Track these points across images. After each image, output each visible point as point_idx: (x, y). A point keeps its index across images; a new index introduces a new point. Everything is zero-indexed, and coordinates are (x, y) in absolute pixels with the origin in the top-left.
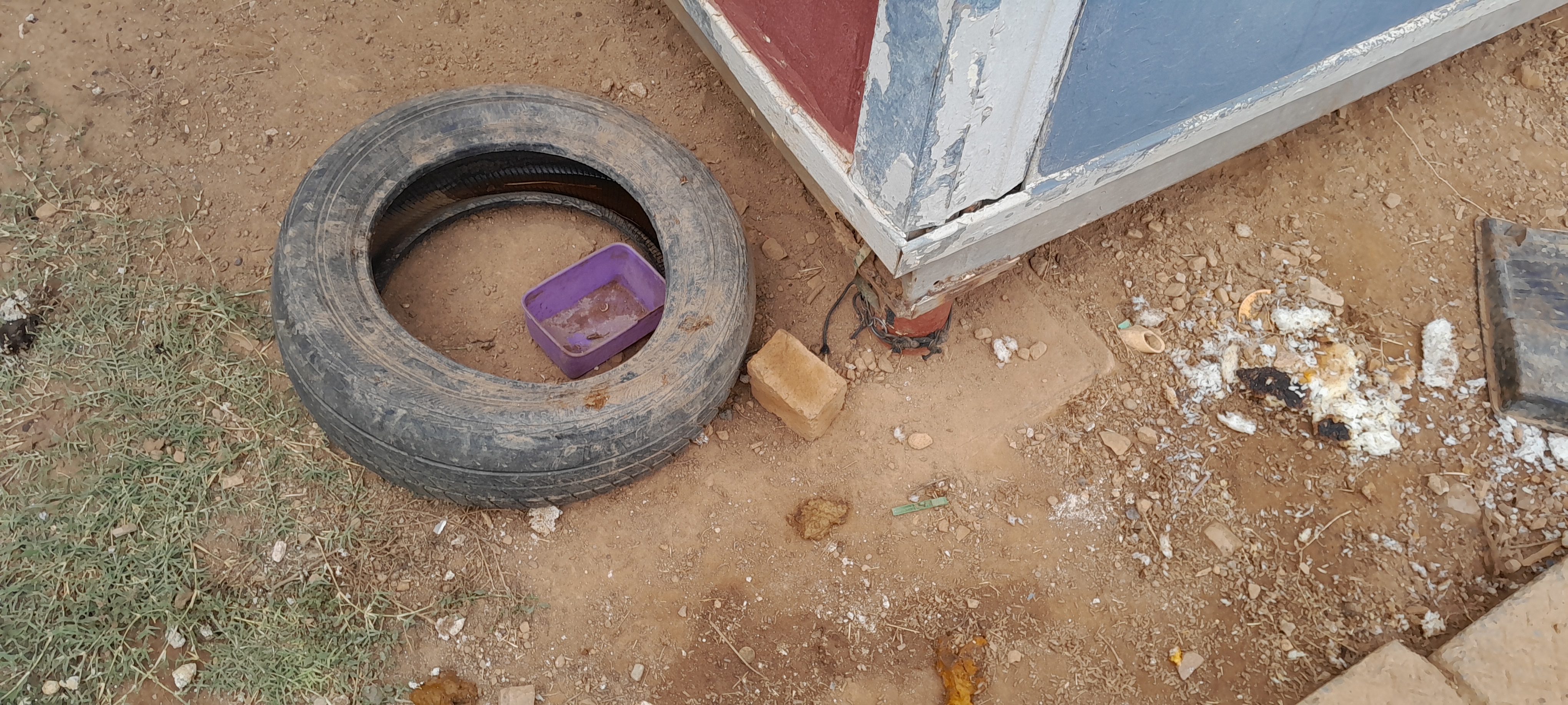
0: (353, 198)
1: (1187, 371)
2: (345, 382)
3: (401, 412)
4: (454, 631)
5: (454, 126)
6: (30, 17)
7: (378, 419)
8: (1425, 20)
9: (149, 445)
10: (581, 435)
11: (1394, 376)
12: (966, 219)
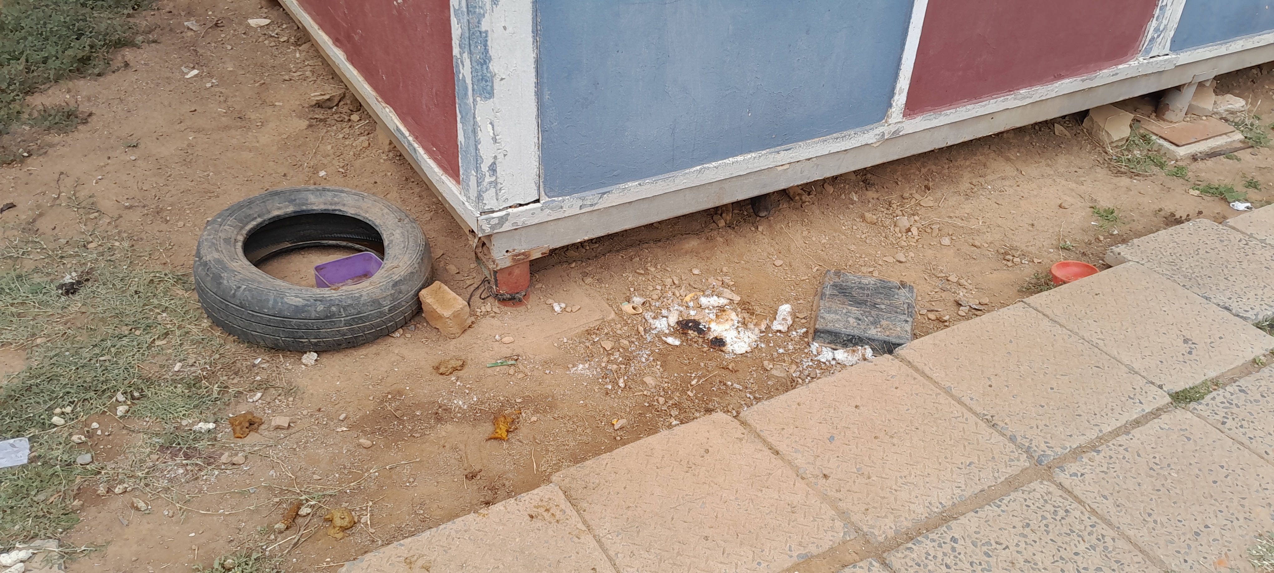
0: (241, 221)
1: (651, 321)
2: (221, 277)
3: (244, 287)
4: (255, 398)
5: (295, 200)
6: (100, 177)
7: (233, 292)
8: (749, 156)
9: (124, 328)
10: (326, 301)
11: (756, 325)
12: (510, 210)
